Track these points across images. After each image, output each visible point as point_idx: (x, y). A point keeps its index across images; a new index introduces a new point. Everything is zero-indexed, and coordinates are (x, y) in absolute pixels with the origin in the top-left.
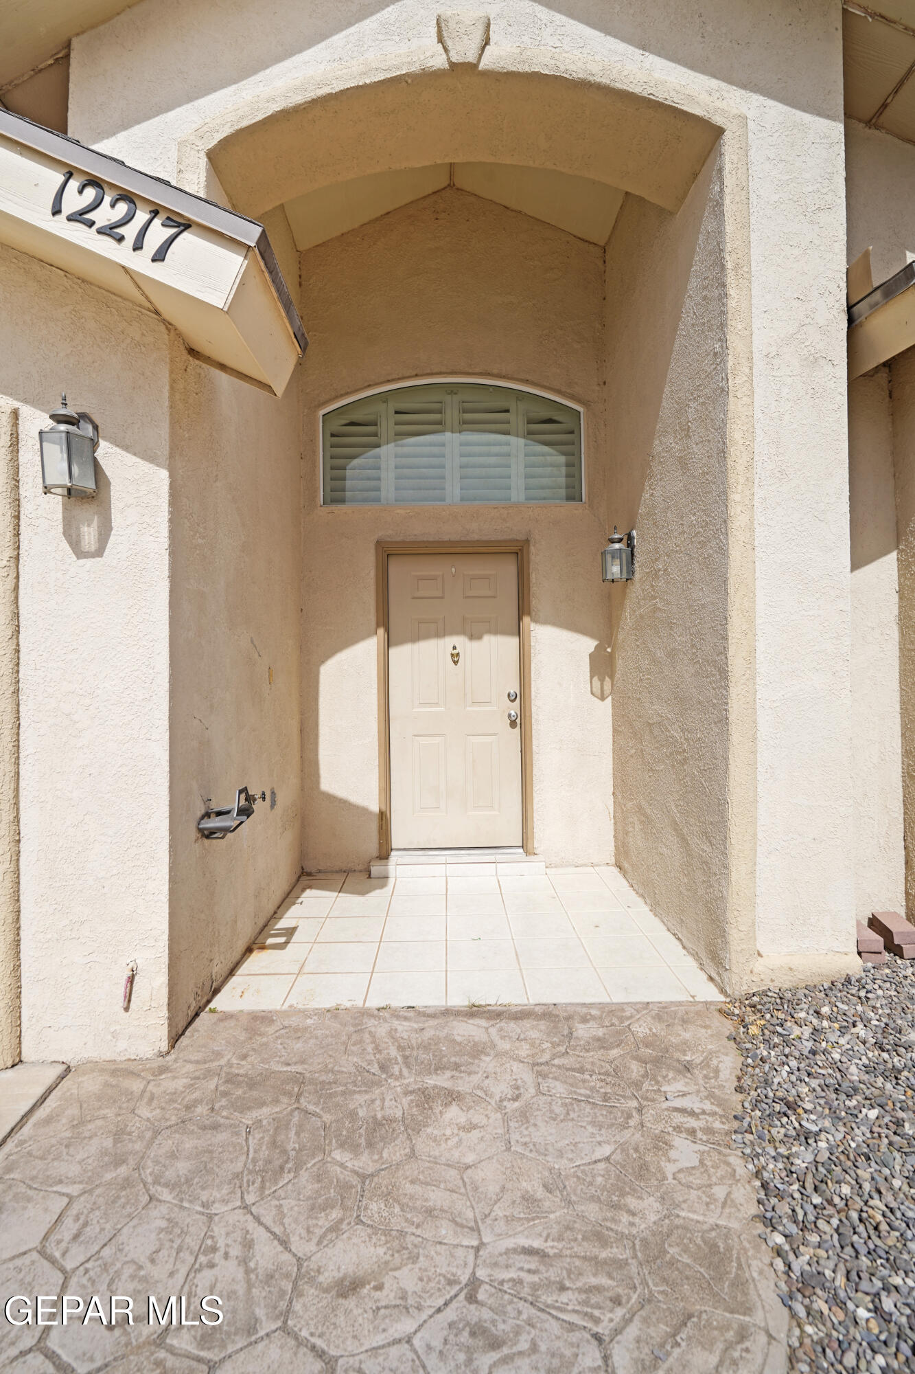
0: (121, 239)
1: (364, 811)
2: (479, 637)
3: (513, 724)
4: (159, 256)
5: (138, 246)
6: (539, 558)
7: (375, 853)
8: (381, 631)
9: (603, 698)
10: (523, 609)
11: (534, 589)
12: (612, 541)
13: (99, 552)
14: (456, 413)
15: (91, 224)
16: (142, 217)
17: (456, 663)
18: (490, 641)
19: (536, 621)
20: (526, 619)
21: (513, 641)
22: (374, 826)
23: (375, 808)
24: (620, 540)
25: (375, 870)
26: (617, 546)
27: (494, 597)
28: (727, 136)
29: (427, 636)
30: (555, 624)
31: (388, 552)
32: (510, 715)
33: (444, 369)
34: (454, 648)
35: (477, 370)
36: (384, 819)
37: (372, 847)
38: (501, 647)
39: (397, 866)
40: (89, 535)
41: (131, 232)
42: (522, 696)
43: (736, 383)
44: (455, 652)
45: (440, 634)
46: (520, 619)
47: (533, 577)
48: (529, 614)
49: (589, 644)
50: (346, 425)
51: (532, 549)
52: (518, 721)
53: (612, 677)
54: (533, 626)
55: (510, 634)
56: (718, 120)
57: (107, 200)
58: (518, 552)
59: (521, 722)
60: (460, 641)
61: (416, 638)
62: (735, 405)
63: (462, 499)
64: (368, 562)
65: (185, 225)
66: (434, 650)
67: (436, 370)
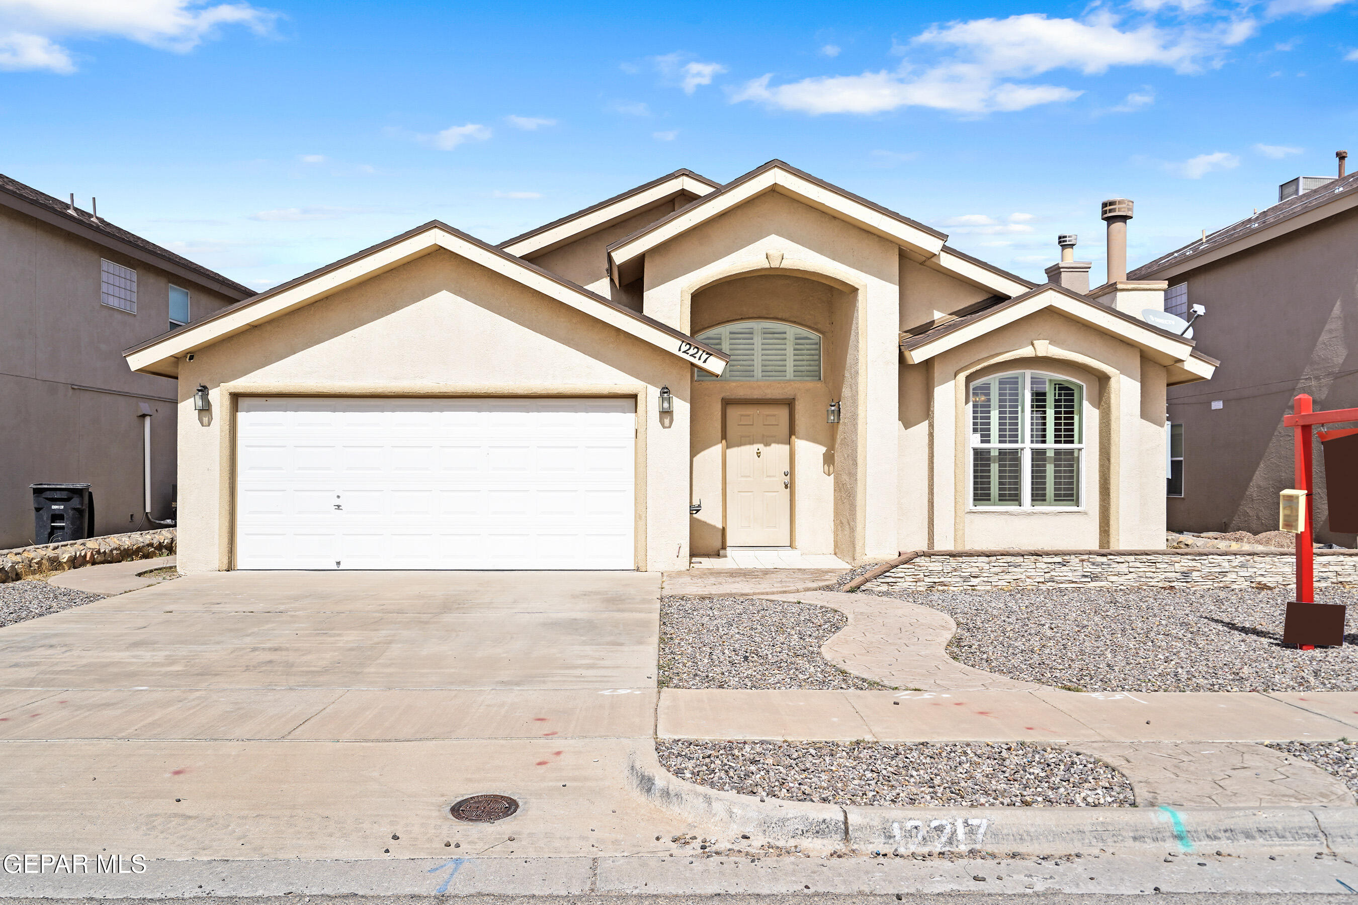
0: (695, 357)
1: (714, 527)
2: (770, 445)
3: (786, 487)
4: (705, 362)
5: (699, 359)
6: (799, 407)
7: (720, 547)
8: (724, 441)
9: (829, 475)
10: (792, 432)
11: (797, 422)
12: (832, 406)
13: (670, 427)
14: (760, 338)
15: (688, 354)
16: (700, 352)
17: (759, 457)
18: (775, 447)
19: (797, 438)
20: (793, 437)
21: (787, 447)
22: (720, 534)
23: (720, 527)
24: (834, 406)
25: (722, 552)
26: (833, 408)
27: (777, 425)
28: (859, 291)
29: (745, 444)
30: (807, 440)
31: (727, 403)
32: (785, 483)
33: (755, 316)
34: (758, 450)
35: (771, 316)
36: (724, 529)
37: (718, 544)
38: (779, 451)
39: (729, 551)
40: (667, 422)
41: (698, 356)
42: (791, 473)
43: (861, 372)
44: (758, 451)
45: (752, 443)
46: (790, 437)
47: (797, 416)
48: (795, 435)
49: (823, 449)
50: (704, 339)
51: (797, 403)
52: (789, 485)
53: (833, 465)
54: (796, 440)
55: (785, 444)
56: (856, 286)
57: (692, 348)
58: (790, 404)
59: (790, 486)
60: (761, 446)
61: (740, 444)
62: (861, 379)
63: (762, 376)
64: (717, 408)
65: (711, 355)
66: (748, 451)
67: (751, 316)
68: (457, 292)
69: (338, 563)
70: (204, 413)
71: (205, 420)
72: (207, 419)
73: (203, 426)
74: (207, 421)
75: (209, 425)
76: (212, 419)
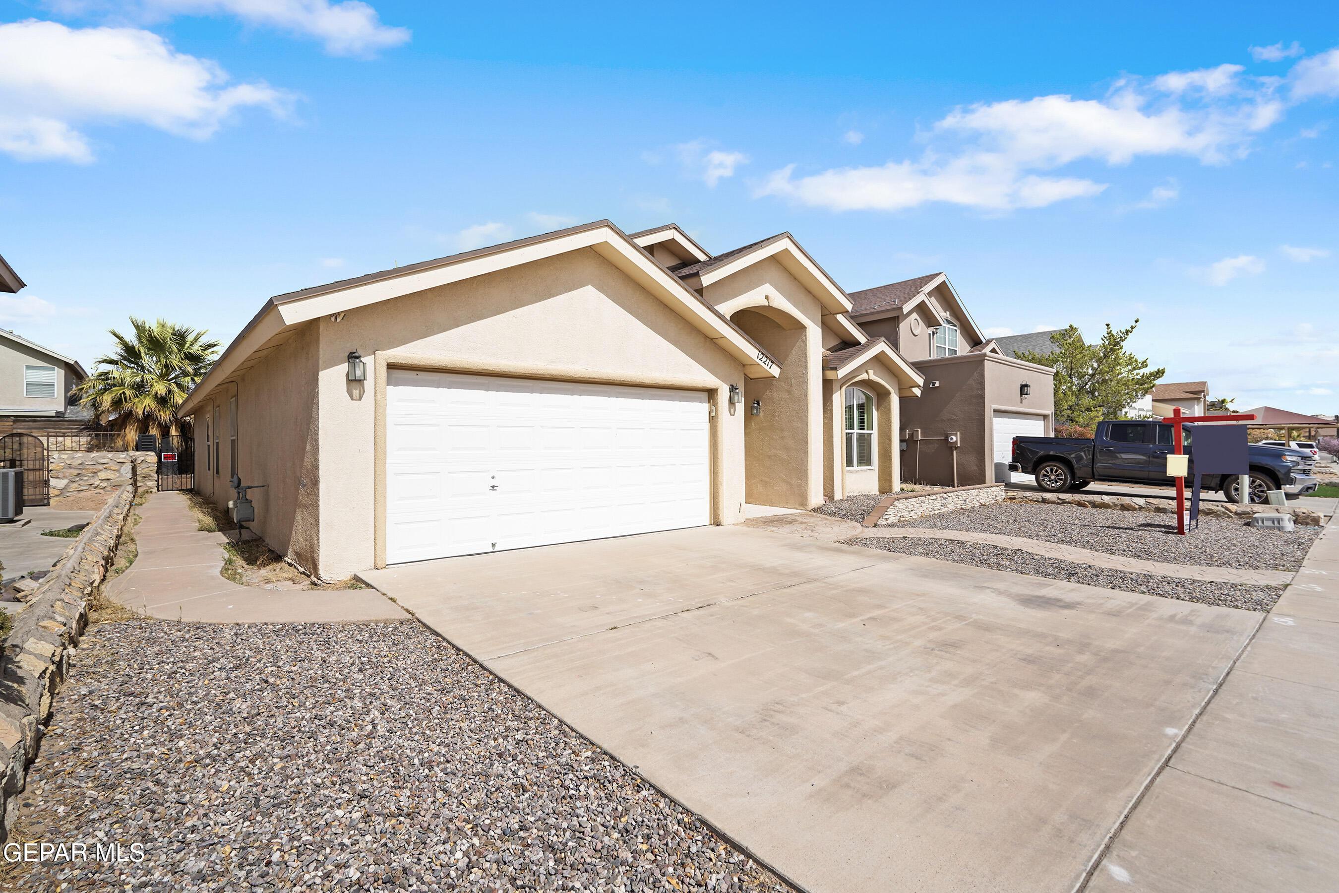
13: (734, 415)
15: (762, 361)
28: (808, 329)
40: (732, 410)
56: (806, 326)
65: (774, 363)
68: (600, 289)
69: (493, 545)
70: (354, 384)
71: (356, 393)
72: (358, 391)
73: (352, 399)
74: (358, 395)
75: (360, 399)
76: (364, 391)
